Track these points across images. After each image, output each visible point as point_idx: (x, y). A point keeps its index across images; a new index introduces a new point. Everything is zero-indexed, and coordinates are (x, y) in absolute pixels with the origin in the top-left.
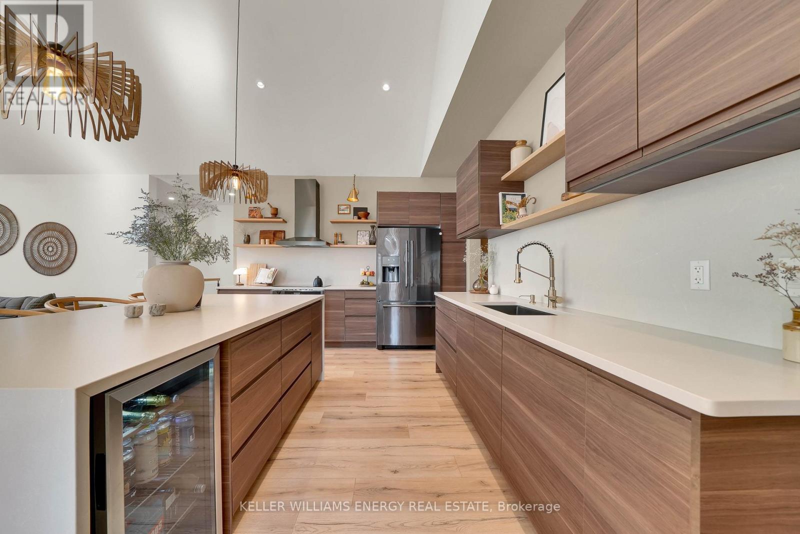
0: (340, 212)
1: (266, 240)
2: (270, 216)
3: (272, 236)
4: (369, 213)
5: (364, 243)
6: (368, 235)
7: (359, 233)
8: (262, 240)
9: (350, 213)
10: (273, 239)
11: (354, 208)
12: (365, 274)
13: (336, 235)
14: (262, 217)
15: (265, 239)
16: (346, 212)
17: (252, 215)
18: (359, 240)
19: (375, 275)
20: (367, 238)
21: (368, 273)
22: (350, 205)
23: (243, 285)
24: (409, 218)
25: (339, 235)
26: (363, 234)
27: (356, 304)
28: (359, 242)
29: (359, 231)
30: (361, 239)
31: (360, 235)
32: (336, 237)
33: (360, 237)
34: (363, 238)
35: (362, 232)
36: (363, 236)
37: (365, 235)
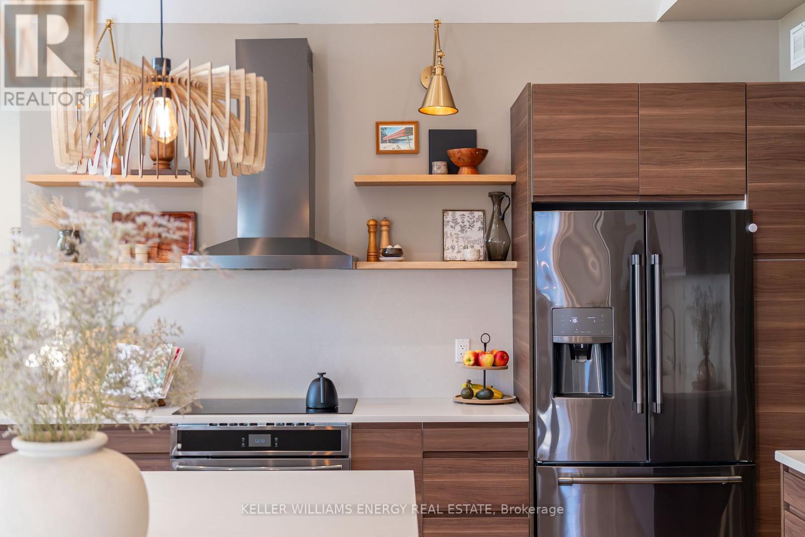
0: (383, 147)
1: (136, 246)
4: (485, 152)
5: (469, 254)
6: (479, 225)
7: (449, 216)
8: (124, 248)
9: (415, 152)
11: (431, 132)
12: (477, 363)
13: (376, 228)
16: (404, 147)
18: (448, 243)
19: (511, 363)
20: (477, 235)
21: (487, 359)
22: (416, 123)
24: (637, 174)
25: (381, 229)
26: (463, 223)
27: (459, 471)
28: (450, 250)
29: (447, 211)
30: (455, 239)
31: (453, 225)
32: (372, 235)
33: (453, 234)
34: (463, 238)
35: (458, 214)
36: (462, 227)
37: (470, 226)
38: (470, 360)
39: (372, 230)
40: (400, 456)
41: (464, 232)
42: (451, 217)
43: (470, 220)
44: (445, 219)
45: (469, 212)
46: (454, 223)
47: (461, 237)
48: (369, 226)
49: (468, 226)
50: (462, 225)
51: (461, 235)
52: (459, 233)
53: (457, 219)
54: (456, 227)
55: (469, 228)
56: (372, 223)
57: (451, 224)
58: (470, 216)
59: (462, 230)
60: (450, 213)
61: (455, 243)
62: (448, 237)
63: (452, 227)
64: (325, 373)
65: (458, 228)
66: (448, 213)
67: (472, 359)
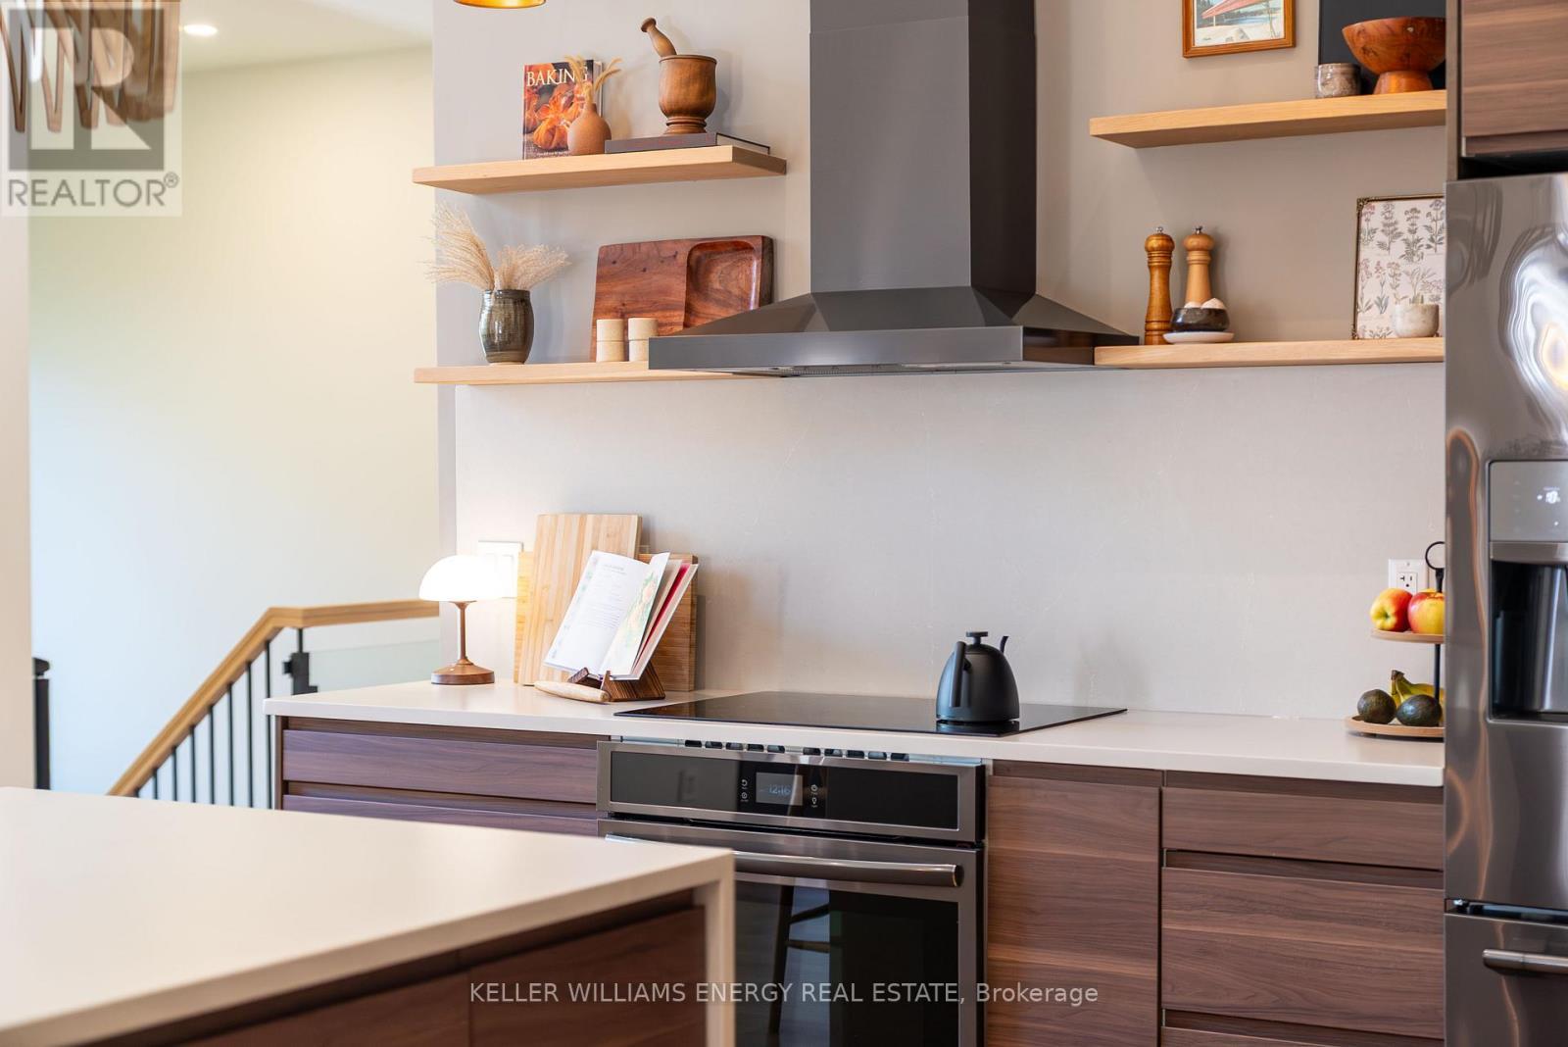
1: (632, 322)
2: (657, 125)
3: (679, 287)
7: (1375, 216)
8: (606, 328)
9: (1286, 45)
10: (689, 309)
13: (1166, 253)
14: (602, 139)
15: (623, 315)
16: (1254, 32)
17: (543, 128)
18: (1369, 291)
23: (486, 678)
25: (1188, 258)
26: (1413, 232)
27: (1255, 911)
28: (1375, 309)
29: (1369, 200)
30: (1390, 280)
31: (1385, 239)
32: (1157, 274)
33: (1384, 264)
34: (1411, 275)
35: (1401, 207)
36: (1409, 245)
37: (1432, 240)
38: (1386, 616)
39: (1156, 262)
40: (1105, 856)
41: (1415, 258)
42: (1382, 218)
43: (1433, 225)
44: (1364, 224)
45: (1432, 201)
46: (1387, 234)
47: (1407, 273)
48: (1150, 251)
49: (1425, 242)
50: (1411, 237)
51: (1405, 266)
52: (1402, 261)
53: (1396, 223)
54: (1392, 246)
55: (1429, 247)
56: (1155, 243)
57: (1380, 237)
58: (1434, 213)
59: (1410, 255)
60: (1379, 206)
61: (1388, 291)
62: (1369, 275)
63: (1381, 245)
64: (985, 634)
65: (1398, 247)
66: (1374, 207)
67: (1391, 610)
